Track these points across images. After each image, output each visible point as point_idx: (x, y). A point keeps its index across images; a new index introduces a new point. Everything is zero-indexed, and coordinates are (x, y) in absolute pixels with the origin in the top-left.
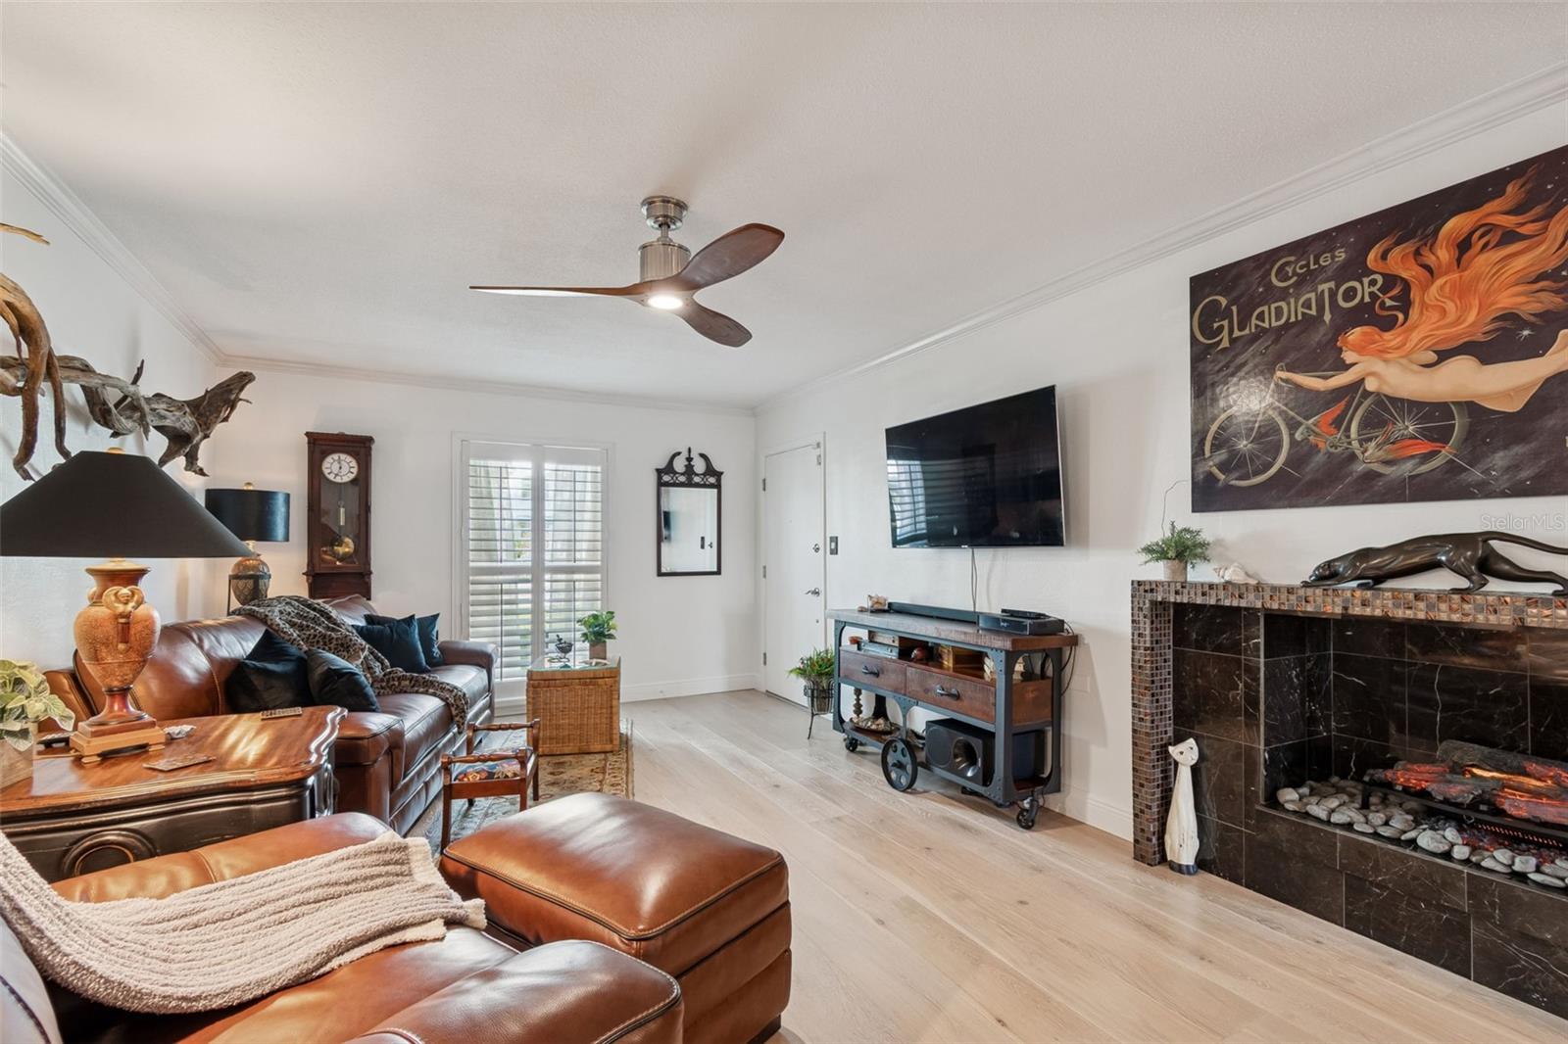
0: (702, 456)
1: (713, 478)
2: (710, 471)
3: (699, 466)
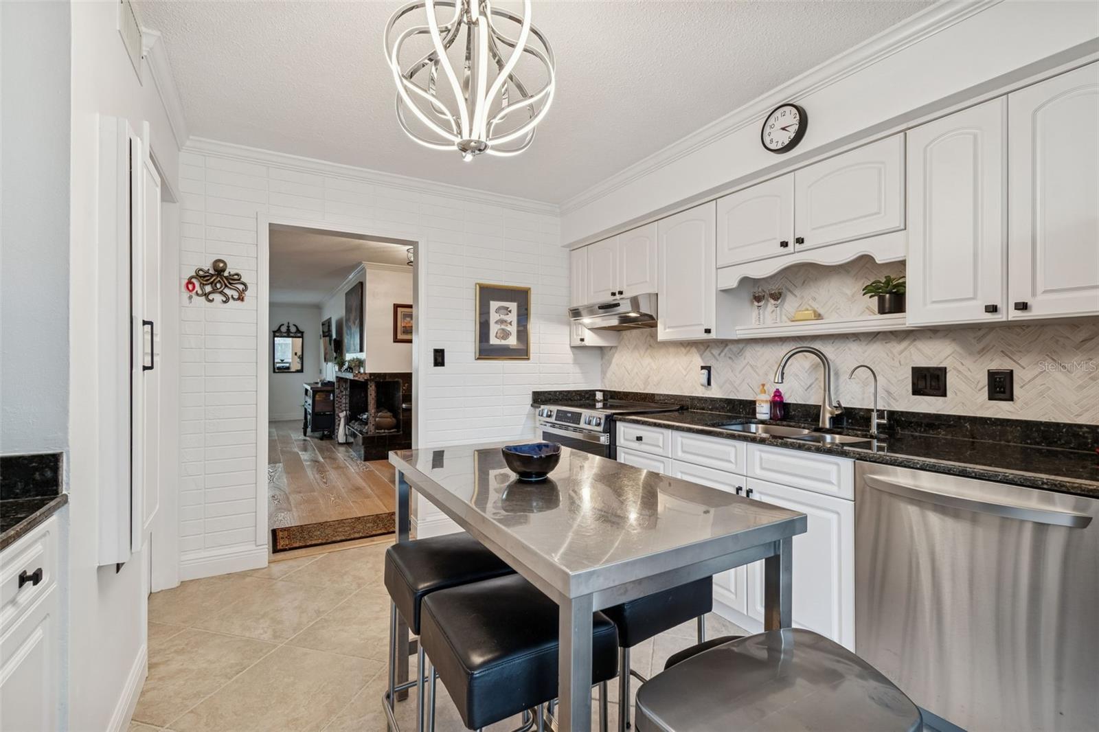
0: (295, 325)
1: (299, 334)
2: (298, 330)
3: (293, 329)
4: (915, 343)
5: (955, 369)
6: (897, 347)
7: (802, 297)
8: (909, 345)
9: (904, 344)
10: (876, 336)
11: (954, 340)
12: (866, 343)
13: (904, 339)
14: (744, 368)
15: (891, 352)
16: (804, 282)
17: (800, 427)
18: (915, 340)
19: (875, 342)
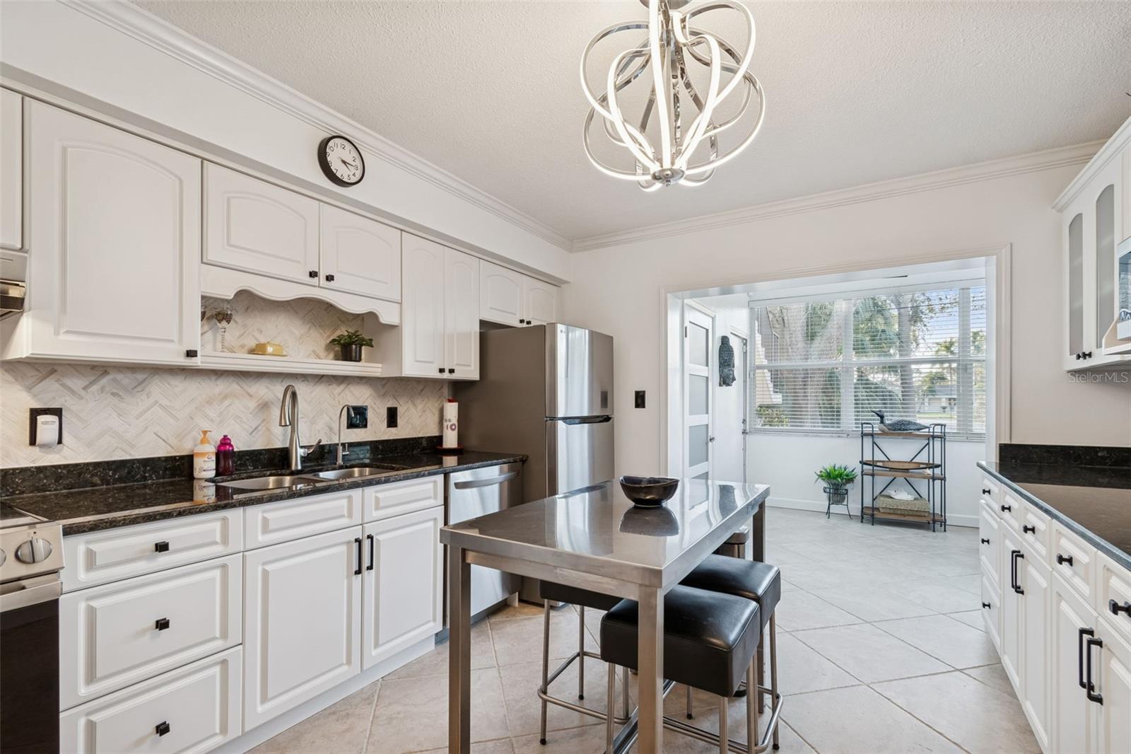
4: (349, 386)
5: (371, 407)
6: (337, 389)
7: (245, 326)
8: (346, 387)
9: (342, 387)
10: (320, 379)
11: (371, 385)
12: (313, 384)
13: (342, 383)
14: (148, 409)
15: (333, 394)
16: (247, 308)
17: (264, 476)
18: (349, 384)
19: (320, 383)
